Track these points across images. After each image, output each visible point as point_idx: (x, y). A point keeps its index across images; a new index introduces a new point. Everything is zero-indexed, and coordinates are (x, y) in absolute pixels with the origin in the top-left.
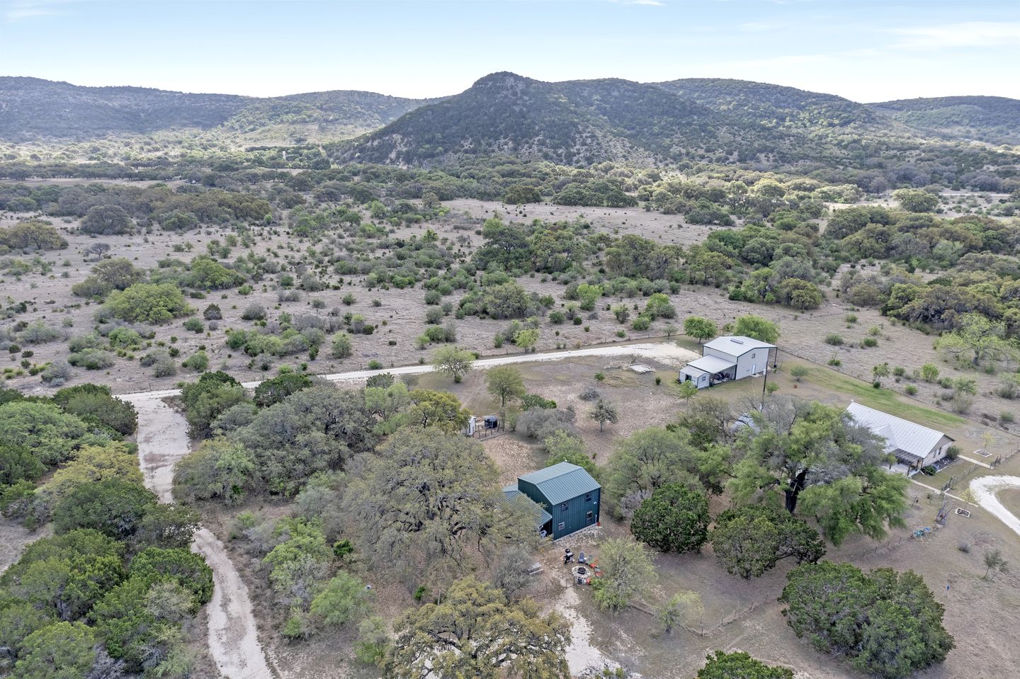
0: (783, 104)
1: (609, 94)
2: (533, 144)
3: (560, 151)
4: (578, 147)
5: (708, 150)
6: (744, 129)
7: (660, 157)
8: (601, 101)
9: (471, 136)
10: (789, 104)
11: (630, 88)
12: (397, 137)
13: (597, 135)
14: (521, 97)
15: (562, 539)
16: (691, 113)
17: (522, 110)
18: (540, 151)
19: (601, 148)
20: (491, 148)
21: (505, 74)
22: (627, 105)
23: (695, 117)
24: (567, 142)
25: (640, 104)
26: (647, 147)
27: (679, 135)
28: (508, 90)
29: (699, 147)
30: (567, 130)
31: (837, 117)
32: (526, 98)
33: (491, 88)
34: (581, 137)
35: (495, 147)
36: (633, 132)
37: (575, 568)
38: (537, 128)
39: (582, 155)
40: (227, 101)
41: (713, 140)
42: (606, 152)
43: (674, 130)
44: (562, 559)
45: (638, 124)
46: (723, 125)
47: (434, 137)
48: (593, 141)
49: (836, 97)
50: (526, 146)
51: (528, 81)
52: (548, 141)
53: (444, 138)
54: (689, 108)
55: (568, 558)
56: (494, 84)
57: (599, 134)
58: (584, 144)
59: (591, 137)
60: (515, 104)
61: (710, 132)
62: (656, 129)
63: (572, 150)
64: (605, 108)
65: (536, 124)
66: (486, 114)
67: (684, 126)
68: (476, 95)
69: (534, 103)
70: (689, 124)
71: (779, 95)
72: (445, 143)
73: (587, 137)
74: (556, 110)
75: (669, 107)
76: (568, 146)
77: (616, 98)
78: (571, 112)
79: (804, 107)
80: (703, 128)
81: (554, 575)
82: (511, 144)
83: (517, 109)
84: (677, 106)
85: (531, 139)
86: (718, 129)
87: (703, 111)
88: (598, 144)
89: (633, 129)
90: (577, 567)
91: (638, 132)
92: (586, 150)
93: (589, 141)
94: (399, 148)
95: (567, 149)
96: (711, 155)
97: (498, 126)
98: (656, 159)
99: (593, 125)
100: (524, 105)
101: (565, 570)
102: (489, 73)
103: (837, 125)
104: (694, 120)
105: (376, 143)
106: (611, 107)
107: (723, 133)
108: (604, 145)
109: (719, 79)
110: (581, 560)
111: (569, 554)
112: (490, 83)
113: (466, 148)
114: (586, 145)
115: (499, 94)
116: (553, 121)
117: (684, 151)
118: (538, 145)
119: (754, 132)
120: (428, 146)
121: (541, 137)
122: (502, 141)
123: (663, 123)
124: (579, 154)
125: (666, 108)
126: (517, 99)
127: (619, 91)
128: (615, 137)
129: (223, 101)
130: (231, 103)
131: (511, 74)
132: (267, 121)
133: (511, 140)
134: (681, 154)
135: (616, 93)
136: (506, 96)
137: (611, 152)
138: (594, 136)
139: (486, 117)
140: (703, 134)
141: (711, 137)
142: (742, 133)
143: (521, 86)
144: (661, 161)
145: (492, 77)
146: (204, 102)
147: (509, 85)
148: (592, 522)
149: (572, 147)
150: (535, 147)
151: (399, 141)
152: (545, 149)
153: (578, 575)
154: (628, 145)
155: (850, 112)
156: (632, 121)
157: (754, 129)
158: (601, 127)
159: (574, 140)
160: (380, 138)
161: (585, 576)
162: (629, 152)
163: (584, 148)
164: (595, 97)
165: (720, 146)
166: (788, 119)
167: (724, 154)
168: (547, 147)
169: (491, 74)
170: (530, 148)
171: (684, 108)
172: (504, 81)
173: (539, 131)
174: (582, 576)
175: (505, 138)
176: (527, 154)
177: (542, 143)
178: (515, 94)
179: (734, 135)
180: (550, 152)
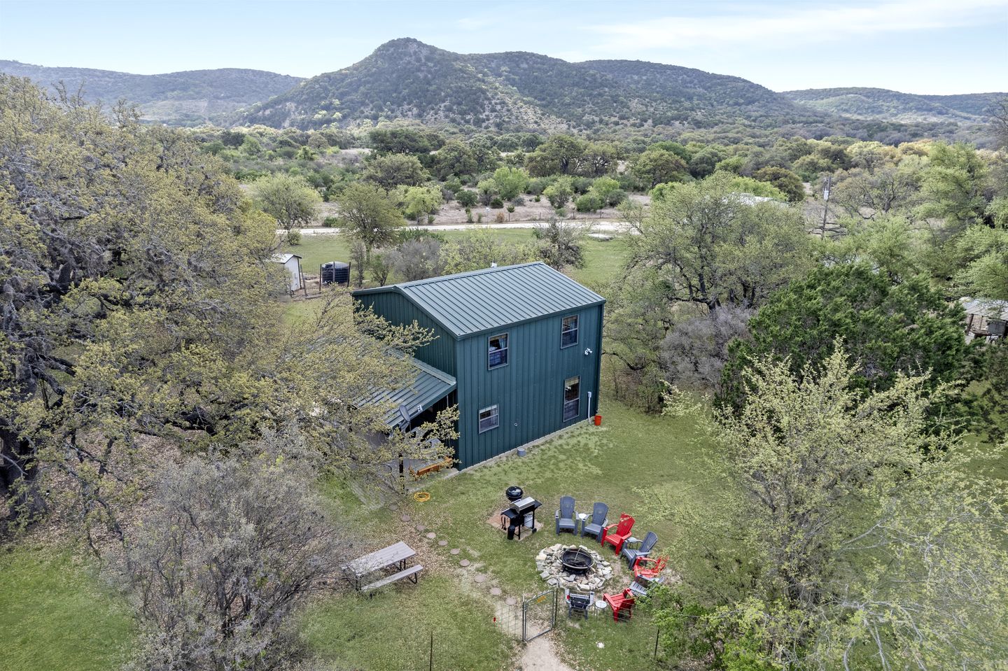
0: (689, 85)
1: (518, 66)
2: (439, 110)
3: (468, 117)
4: (487, 113)
5: (622, 118)
6: (656, 101)
7: (573, 123)
8: (510, 72)
9: (372, 102)
10: (695, 85)
11: (539, 60)
12: (290, 105)
13: (507, 101)
14: (425, 64)
15: (491, 462)
16: (602, 85)
17: (426, 76)
18: (447, 117)
19: (512, 114)
20: (394, 115)
21: (408, 40)
22: (536, 77)
23: (607, 89)
24: (475, 108)
25: (550, 76)
26: (559, 115)
27: (590, 105)
28: (411, 56)
29: (612, 115)
30: (474, 96)
31: (741, 97)
32: (431, 64)
33: (393, 54)
34: (490, 103)
35: (398, 113)
36: (544, 102)
37: (548, 555)
38: (443, 94)
39: (491, 121)
40: (103, 77)
41: (625, 110)
42: (517, 118)
43: (585, 101)
44: (497, 521)
45: (548, 94)
46: (634, 97)
47: (331, 104)
48: (503, 107)
49: (739, 78)
50: (432, 112)
51: (433, 50)
52: (455, 107)
53: (342, 104)
54: (600, 81)
55: (518, 518)
56: (397, 50)
57: (507, 100)
58: (493, 110)
59: (500, 104)
60: (419, 70)
61: (622, 102)
62: (567, 100)
63: (481, 116)
64: (514, 80)
65: (442, 90)
66: (388, 80)
67: (595, 97)
68: (376, 61)
69: (439, 70)
70: (600, 95)
71: (685, 76)
72: (343, 109)
73: (496, 104)
74: (462, 77)
75: (580, 78)
76: (476, 113)
77: (525, 70)
78: (479, 80)
79: (709, 87)
80: (615, 99)
81: (465, 588)
82: (415, 111)
83: (421, 75)
84: (588, 78)
85: (436, 105)
86: (630, 100)
87: (614, 85)
88: (508, 110)
89: (544, 99)
90: (557, 549)
91: (550, 103)
92: (496, 116)
93: (498, 107)
94: (293, 117)
95: (475, 115)
96: (625, 122)
97: (400, 93)
98: (569, 125)
99: (502, 93)
100: (429, 72)
101: (512, 564)
102: (390, 39)
103: (742, 104)
104: (605, 92)
105: (268, 112)
106: (520, 79)
107: (635, 104)
108: (514, 111)
109: (626, 61)
110: (566, 523)
111: (521, 504)
112: (392, 49)
113: (366, 113)
114: (495, 111)
115: (402, 60)
116: (460, 87)
117: (597, 119)
118: (444, 111)
119: (665, 104)
120: (324, 112)
121: (447, 103)
122: (406, 107)
123: (574, 94)
124: (488, 120)
125: (577, 79)
126: (421, 65)
127: (528, 63)
128: (525, 104)
129: (98, 77)
130: (108, 79)
131: (415, 40)
132: (149, 98)
133: (415, 106)
134: (594, 122)
135: (525, 66)
136: (409, 63)
137: (522, 118)
138: (504, 103)
139: (388, 84)
140: (615, 105)
141: (623, 107)
142: (654, 104)
143: (425, 52)
144: (574, 127)
145: (393, 44)
146: (75, 76)
147: (412, 51)
148: (578, 414)
149: (481, 113)
150: (441, 113)
151: (294, 109)
152: (451, 115)
153: (564, 580)
154: (539, 112)
155: (753, 92)
156: (542, 91)
157: (666, 102)
158: (510, 95)
159: (482, 106)
160: (272, 107)
161: (593, 582)
162: (541, 119)
163: (494, 114)
164: (503, 68)
165: (633, 115)
166: (695, 98)
167: (639, 121)
168: (454, 113)
169: (393, 40)
170: (436, 114)
171: (595, 80)
172: (406, 47)
173: (446, 97)
174: (583, 584)
175: (409, 104)
176: (433, 120)
177: (449, 109)
178: (419, 60)
179: (647, 106)
180: (458, 117)
